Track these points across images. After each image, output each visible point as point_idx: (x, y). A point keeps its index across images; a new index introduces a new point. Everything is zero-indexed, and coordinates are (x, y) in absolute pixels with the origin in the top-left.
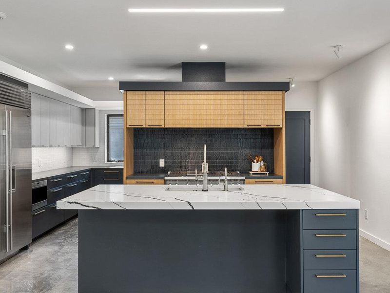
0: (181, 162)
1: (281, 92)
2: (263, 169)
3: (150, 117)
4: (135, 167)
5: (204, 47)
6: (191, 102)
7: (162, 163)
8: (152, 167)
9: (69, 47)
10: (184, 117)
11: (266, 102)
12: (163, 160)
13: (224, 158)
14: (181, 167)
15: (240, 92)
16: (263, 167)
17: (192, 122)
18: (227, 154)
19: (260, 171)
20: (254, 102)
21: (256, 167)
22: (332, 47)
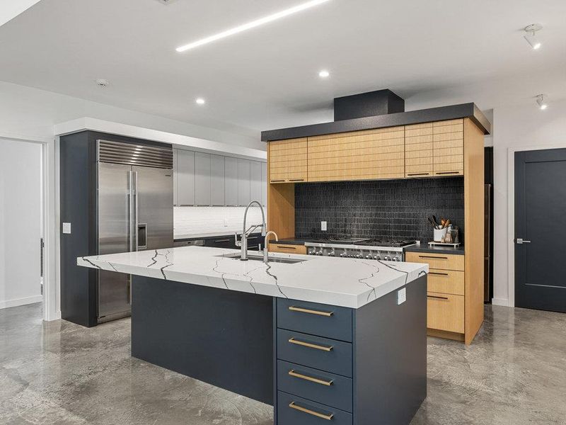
0: (345, 225)
1: (461, 121)
2: (448, 239)
3: (293, 170)
4: (296, 230)
5: (324, 74)
6: (337, 148)
7: (324, 225)
8: (314, 230)
9: (200, 101)
10: (329, 167)
11: (437, 138)
12: (326, 222)
13: (399, 221)
14: (345, 232)
15: (399, 128)
16: (449, 235)
17: (344, 173)
18: (404, 215)
19: (443, 241)
20: (418, 141)
21: (440, 234)
22: (521, 30)
